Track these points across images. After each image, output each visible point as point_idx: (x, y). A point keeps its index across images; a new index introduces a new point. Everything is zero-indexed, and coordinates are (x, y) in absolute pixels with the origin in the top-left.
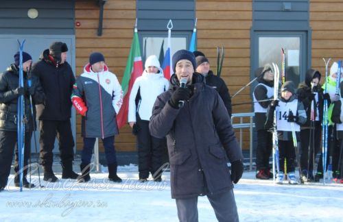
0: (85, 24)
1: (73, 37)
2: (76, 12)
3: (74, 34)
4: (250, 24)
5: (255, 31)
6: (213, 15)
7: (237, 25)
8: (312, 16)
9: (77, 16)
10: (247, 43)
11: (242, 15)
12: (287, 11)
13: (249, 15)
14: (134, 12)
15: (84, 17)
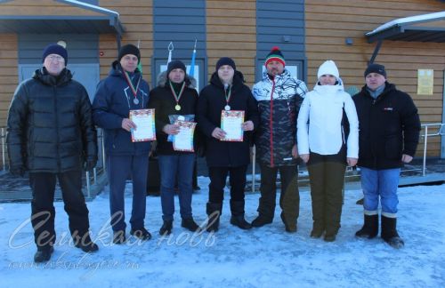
0: (108, 54)
1: (98, 65)
2: (100, 43)
3: (98, 62)
4: (254, 54)
5: (259, 59)
8: (307, 48)
9: (101, 47)
10: (252, 70)
11: (248, 46)
12: (287, 42)
13: (254, 46)
14: (152, 43)
15: (107, 47)
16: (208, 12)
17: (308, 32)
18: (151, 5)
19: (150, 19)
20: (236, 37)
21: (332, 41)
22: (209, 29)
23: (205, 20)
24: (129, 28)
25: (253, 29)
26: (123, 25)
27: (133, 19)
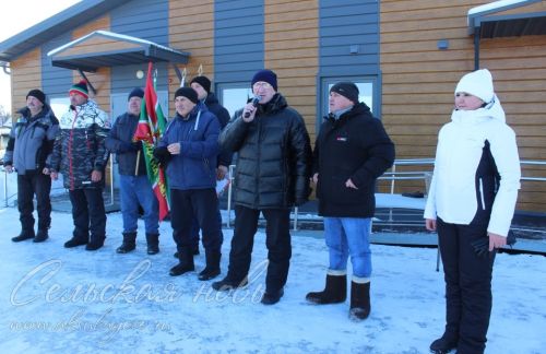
4: (316, 71)
5: (321, 78)
7: (304, 72)
8: (383, 58)
10: (314, 91)
11: (308, 62)
12: (355, 54)
13: (316, 62)
14: (212, 66)
17: (384, 38)
18: (213, 27)
19: (211, 42)
20: (296, 53)
21: (416, 46)
22: (267, 46)
23: (263, 37)
24: (194, 53)
25: (316, 42)
27: (196, 44)
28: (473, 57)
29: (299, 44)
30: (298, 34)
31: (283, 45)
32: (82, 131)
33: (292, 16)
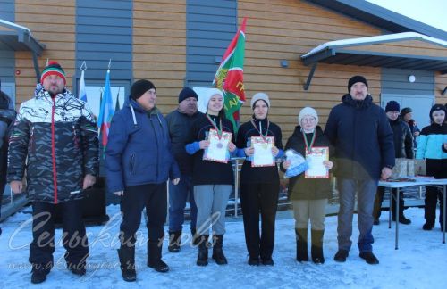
0: (25, 72)
1: (13, 85)
2: (17, 61)
3: (14, 81)
4: (184, 75)
5: (189, 81)
6: (149, 66)
7: (172, 75)
9: (17, 65)
11: (178, 67)
12: (218, 64)
13: (183, 67)
14: (74, 62)
15: (23, 65)
16: (136, 31)
18: (74, 22)
19: (73, 37)
22: (135, 48)
23: (131, 39)
24: (49, 46)
25: (184, 50)
26: (40, 43)
27: (53, 37)
28: (308, 74)
29: (168, 50)
30: (166, 41)
31: (152, 49)
32: (69, 125)
33: (160, 24)
